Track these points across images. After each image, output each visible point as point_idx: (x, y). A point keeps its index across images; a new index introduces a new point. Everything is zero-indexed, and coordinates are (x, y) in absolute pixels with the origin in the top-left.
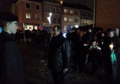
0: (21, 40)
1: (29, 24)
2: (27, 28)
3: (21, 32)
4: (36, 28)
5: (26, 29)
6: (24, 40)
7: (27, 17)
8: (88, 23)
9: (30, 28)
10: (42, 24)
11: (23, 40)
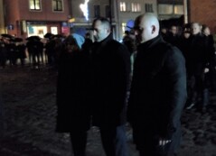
0: (19, 61)
1: (39, 23)
2: (32, 31)
3: (17, 44)
4: (54, 31)
5: (29, 36)
6: (27, 60)
7: (32, 7)
8: (176, 12)
9: (41, 32)
10: (67, 22)
11: (23, 61)
